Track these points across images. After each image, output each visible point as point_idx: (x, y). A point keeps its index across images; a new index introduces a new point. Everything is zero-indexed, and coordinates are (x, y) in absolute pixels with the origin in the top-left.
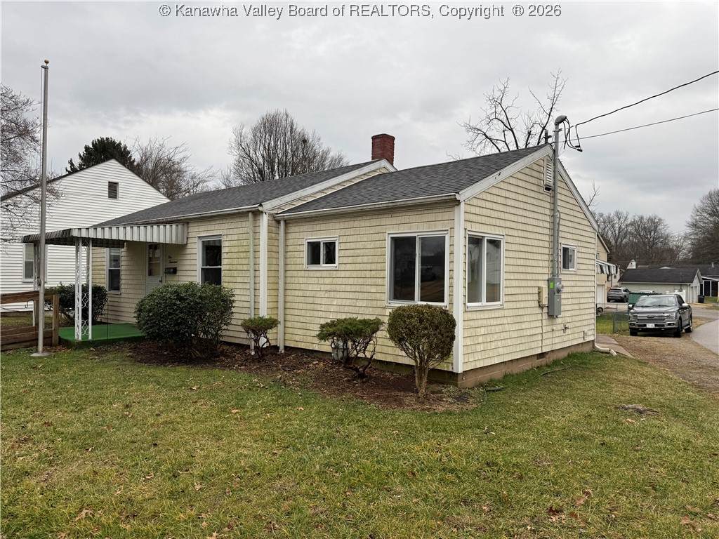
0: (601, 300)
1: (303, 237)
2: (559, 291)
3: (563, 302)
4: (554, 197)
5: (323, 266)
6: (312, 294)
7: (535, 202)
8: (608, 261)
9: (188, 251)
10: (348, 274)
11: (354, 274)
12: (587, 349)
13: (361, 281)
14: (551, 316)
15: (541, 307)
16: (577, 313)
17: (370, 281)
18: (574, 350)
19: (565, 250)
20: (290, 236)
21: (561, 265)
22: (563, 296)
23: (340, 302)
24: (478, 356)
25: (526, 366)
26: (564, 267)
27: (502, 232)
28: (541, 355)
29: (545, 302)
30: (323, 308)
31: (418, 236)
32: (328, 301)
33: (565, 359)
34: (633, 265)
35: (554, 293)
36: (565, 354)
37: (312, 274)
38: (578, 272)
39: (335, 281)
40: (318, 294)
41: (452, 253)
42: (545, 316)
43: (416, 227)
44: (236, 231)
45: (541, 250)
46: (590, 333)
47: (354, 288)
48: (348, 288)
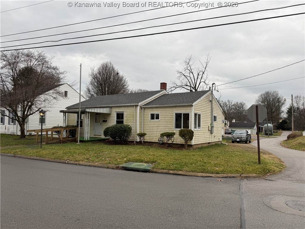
0: (223, 133)
1: (149, 112)
2: (213, 127)
3: (214, 130)
4: (212, 103)
5: (155, 120)
6: (152, 127)
7: (208, 105)
8: (225, 119)
9: (111, 116)
10: (163, 122)
11: (165, 122)
12: (220, 143)
13: (167, 124)
14: (211, 133)
15: (209, 131)
16: (217, 133)
17: (169, 124)
18: (216, 143)
19: (214, 116)
20: (145, 112)
21: (213, 120)
22: (214, 128)
23: (160, 129)
24: (196, 141)
25: (206, 145)
26: (214, 121)
27: (201, 112)
28: (209, 143)
29: (210, 129)
30: (156, 131)
31: (182, 113)
32: (157, 129)
33: (214, 145)
34: (234, 121)
35: (212, 127)
36: (214, 143)
37: (152, 122)
38: (218, 122)
39: (159, 124)
40: (154, 127)
41: (191, 117)
42: (210, 133)
43: (182, 111)
44: (129, 110)
45: (209, 117)
46: (221, 139)
47: (165, 126)
48: (163, 126)
